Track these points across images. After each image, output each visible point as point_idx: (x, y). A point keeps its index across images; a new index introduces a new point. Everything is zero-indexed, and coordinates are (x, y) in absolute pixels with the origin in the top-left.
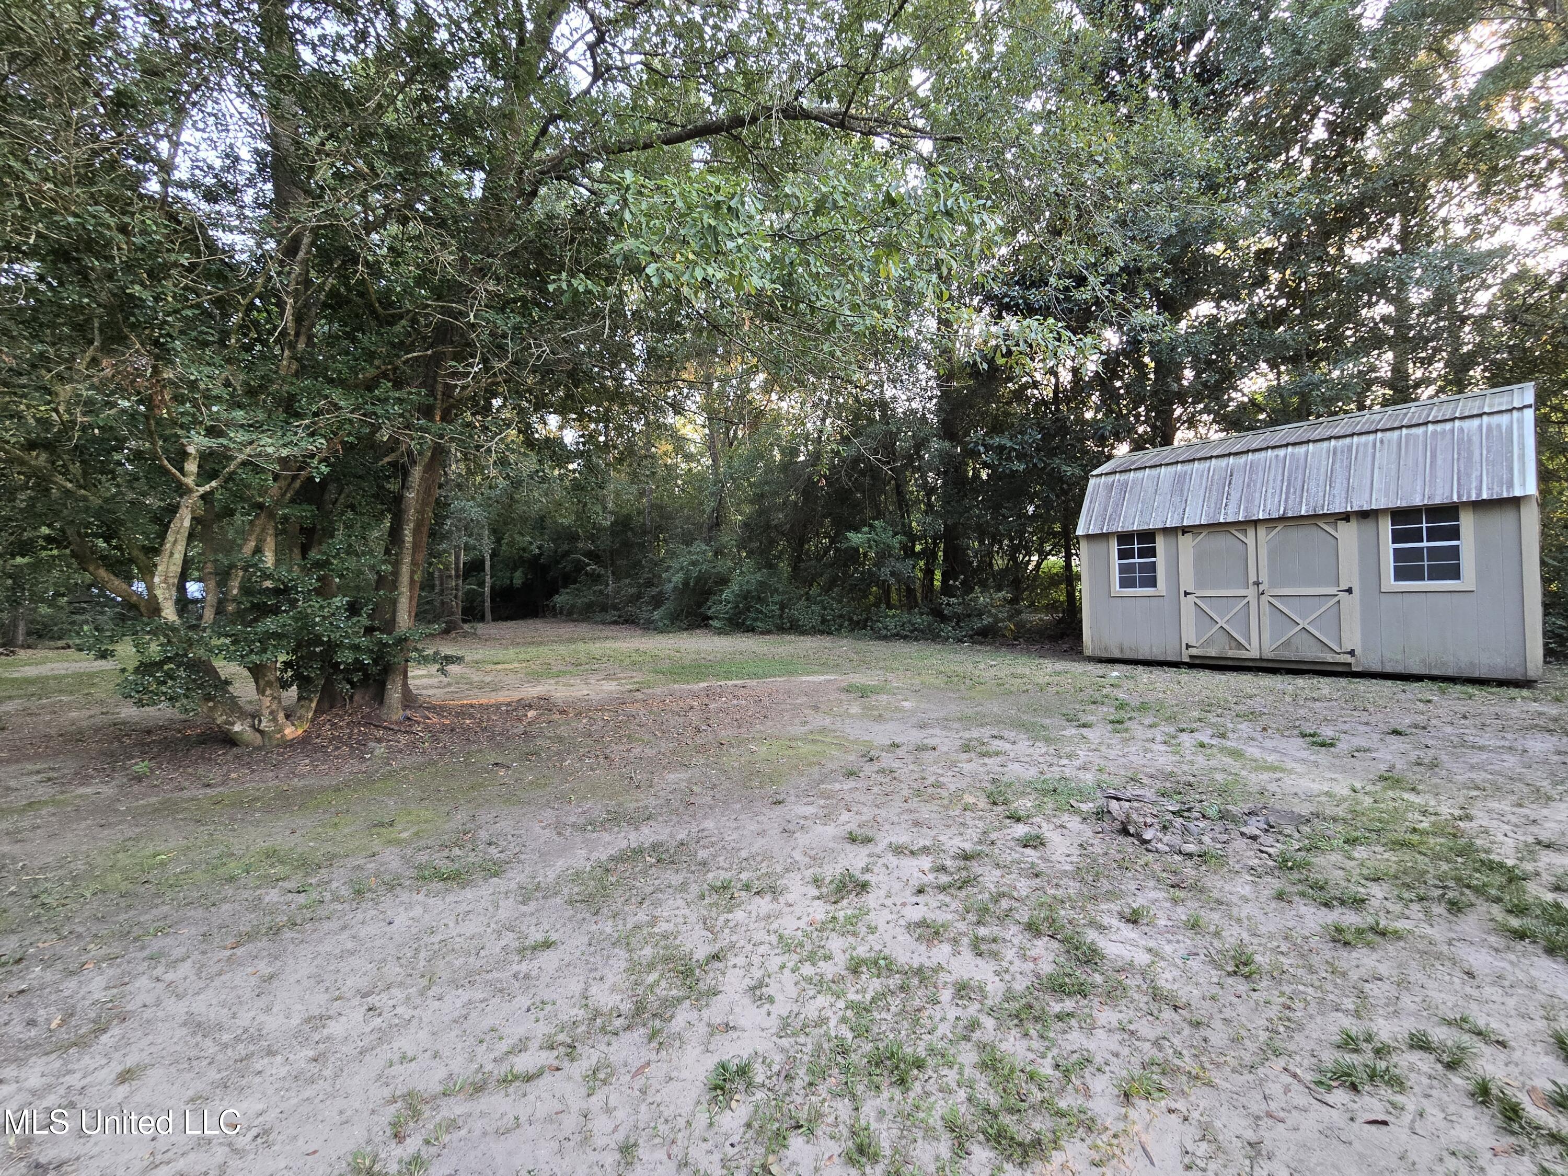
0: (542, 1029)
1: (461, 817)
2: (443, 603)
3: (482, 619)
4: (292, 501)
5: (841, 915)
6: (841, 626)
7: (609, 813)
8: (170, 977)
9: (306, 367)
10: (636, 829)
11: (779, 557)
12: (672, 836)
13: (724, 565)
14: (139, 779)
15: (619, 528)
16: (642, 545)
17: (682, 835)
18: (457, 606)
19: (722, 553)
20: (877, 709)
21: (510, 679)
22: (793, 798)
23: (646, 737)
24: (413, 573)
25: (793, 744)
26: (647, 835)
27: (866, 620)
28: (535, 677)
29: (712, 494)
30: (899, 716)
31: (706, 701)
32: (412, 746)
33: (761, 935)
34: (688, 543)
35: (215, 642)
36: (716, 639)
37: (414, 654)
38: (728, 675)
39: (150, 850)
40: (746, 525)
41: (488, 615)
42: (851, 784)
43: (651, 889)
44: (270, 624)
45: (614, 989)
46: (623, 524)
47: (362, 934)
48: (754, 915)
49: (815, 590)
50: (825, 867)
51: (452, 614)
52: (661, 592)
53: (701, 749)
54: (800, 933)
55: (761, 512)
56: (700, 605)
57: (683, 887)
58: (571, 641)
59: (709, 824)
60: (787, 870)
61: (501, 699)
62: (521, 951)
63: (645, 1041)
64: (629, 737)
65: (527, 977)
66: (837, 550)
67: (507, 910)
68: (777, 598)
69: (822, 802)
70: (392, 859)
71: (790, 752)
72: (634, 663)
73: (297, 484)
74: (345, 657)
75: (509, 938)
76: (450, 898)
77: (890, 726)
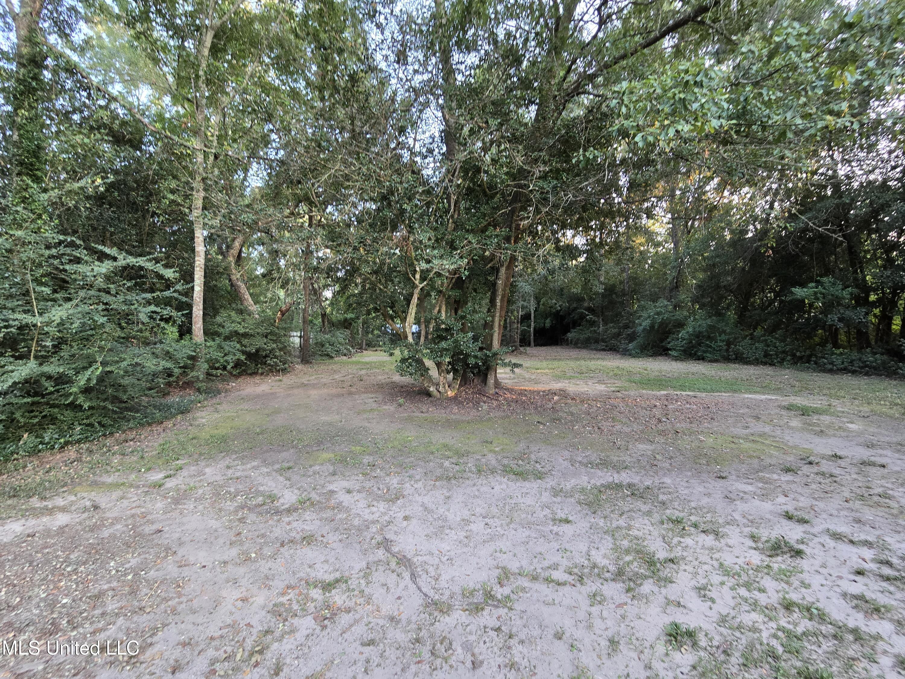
0: (565, 563)
1: (522, 445)
2: (511, 336)
3: (529, 345)
4: (452, 288)
5: (775, 566)
6: (783, 360)
7: (601, 459)
8: (415, 486)
9: (458, 226)
10: (618, 472)
11: (728, 308)
12: (641, 481)
13: (680, 314)
14: (400, 405)
15: (607, 293)
16: (622, 303)
17: (648, 483)
18: (517, 338)
19: (679, 306)
20: (818, 426)
21: (544, 378)
22: (734, 477)
23: (624, 420)
24: (500, 321)
25: (736, 441)
26: (624, 477)
27: (810, 356)
28: (558, 378)
29: (674, 267)
30: (843, 434)
31: (666, 403)
32: (499, 407)
33: (705, 558)
34: (654, 301)
35: (424, 351)
36: (674, 363)
37: (500, 362)
38: (682, 388)
39: (406, 435)
40: (699, 286)
41: (532, 343)
42: (788, 477)
43: (627, 509)
44: (444, 344)
45: (605, 556)
46: (610, 290)
47: (482, 490)
48: (700, 544)
49: (759, 332)
50: (762, 530)
51: (515, 342)
52: (634, 332)
53: (662, 433)
54: (737, 567)
55: (711, 278)
56: (662, 341)
57: (649, 513)
58: (577, 359)
59: (668, 480)
60: (728, 523)
61: (540, 388)
62: (554, 520)
63: (624, 591)
64: (613, 418)
65: (557, 534)
66: (781, 302)
67: (546, 497)
68: (723, 337)
69: (760, 485)
70: (492, 460)
71: (733, 445)
72: (616, 375)
73: (454, 280)
74: (472, 361)
75: (547, 512)
76: (518, 484)
77: (832, 441)
